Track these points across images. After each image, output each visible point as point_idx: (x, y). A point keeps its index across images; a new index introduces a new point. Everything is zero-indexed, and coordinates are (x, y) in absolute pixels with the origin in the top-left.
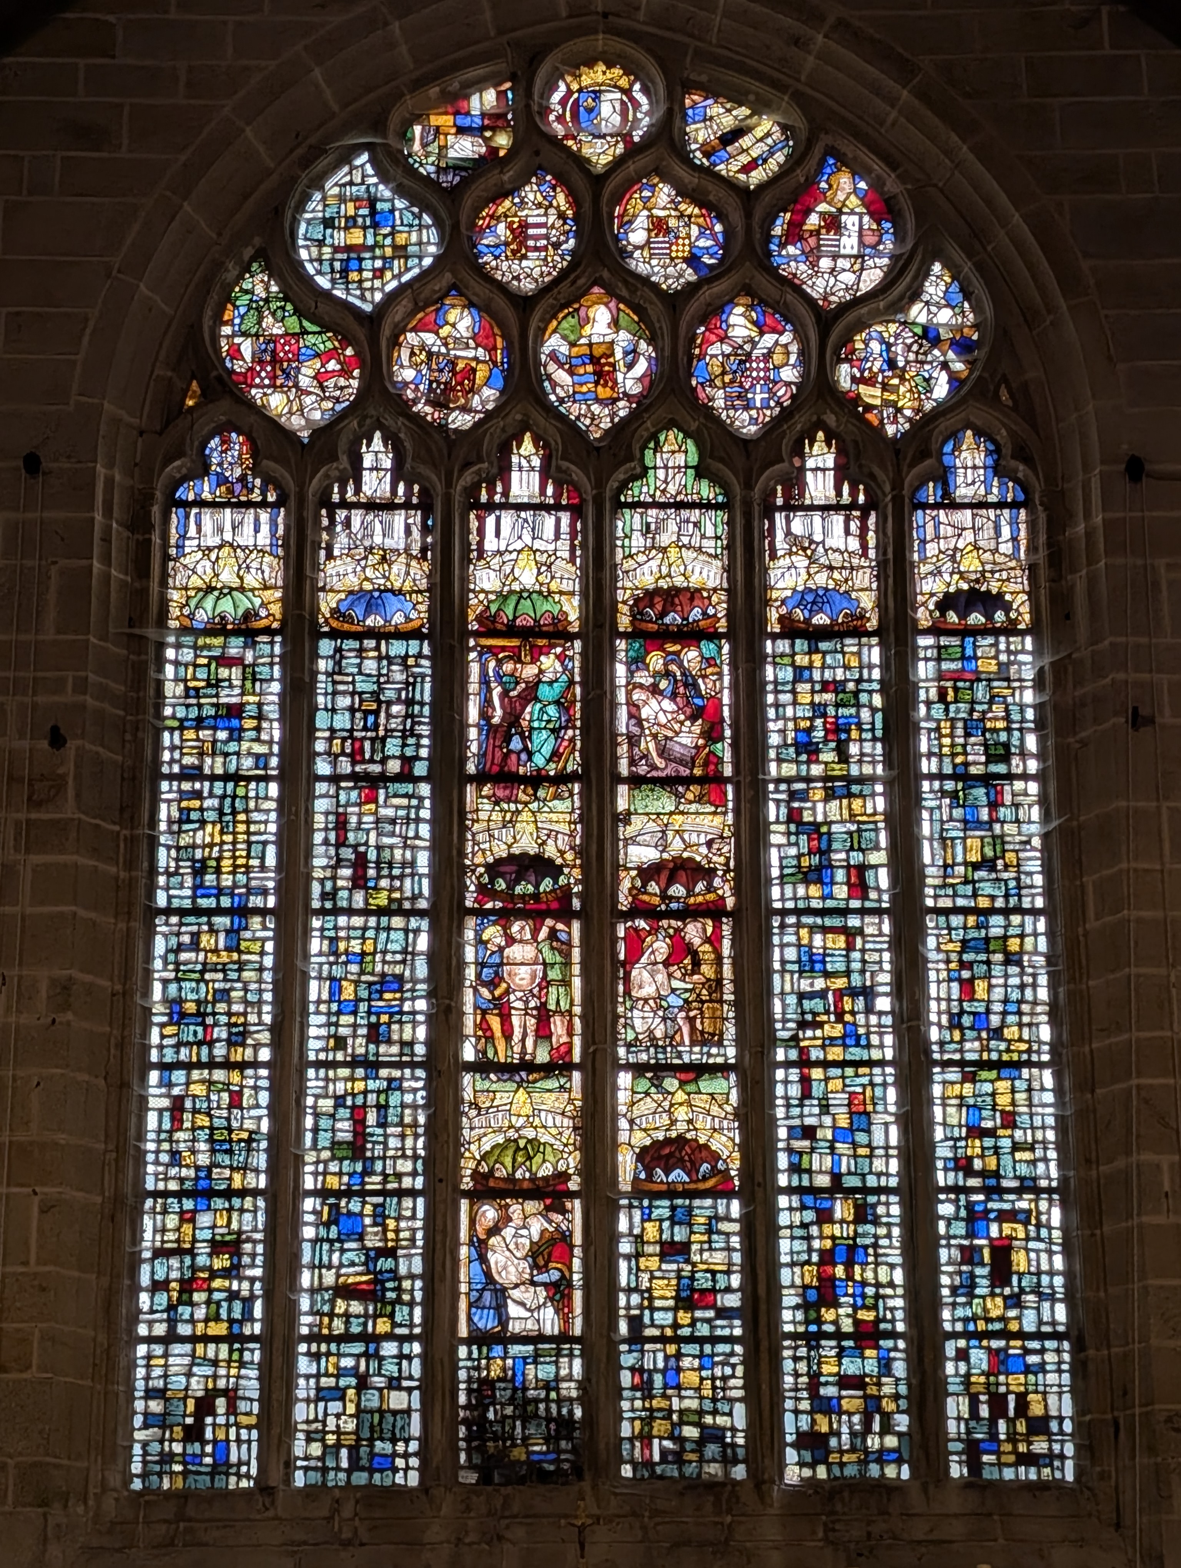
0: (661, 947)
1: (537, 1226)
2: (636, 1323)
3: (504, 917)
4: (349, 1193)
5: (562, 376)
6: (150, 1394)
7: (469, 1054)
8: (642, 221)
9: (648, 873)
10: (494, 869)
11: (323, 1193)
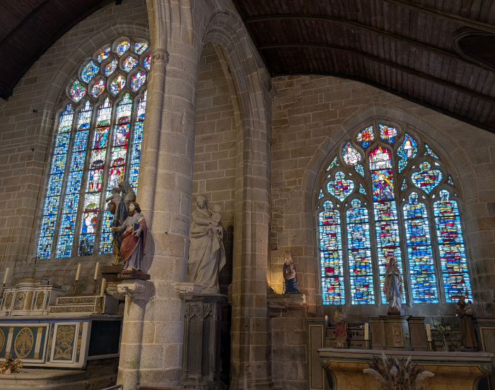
0: (115, 172)
1: (93, 216)
2: (104, 230)
3: (94, 170)
4: (69, 213)
5: (113, 88)
6: (41, 245)
7: (87, 191)
8: (127, 63)
9: (115, 161)
10: (94, 163)
11: (66, 214)
